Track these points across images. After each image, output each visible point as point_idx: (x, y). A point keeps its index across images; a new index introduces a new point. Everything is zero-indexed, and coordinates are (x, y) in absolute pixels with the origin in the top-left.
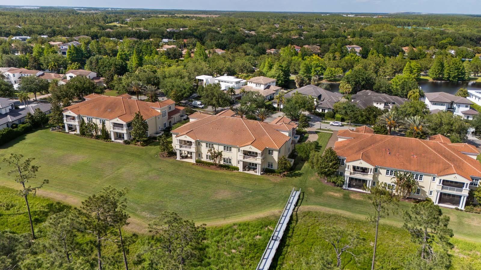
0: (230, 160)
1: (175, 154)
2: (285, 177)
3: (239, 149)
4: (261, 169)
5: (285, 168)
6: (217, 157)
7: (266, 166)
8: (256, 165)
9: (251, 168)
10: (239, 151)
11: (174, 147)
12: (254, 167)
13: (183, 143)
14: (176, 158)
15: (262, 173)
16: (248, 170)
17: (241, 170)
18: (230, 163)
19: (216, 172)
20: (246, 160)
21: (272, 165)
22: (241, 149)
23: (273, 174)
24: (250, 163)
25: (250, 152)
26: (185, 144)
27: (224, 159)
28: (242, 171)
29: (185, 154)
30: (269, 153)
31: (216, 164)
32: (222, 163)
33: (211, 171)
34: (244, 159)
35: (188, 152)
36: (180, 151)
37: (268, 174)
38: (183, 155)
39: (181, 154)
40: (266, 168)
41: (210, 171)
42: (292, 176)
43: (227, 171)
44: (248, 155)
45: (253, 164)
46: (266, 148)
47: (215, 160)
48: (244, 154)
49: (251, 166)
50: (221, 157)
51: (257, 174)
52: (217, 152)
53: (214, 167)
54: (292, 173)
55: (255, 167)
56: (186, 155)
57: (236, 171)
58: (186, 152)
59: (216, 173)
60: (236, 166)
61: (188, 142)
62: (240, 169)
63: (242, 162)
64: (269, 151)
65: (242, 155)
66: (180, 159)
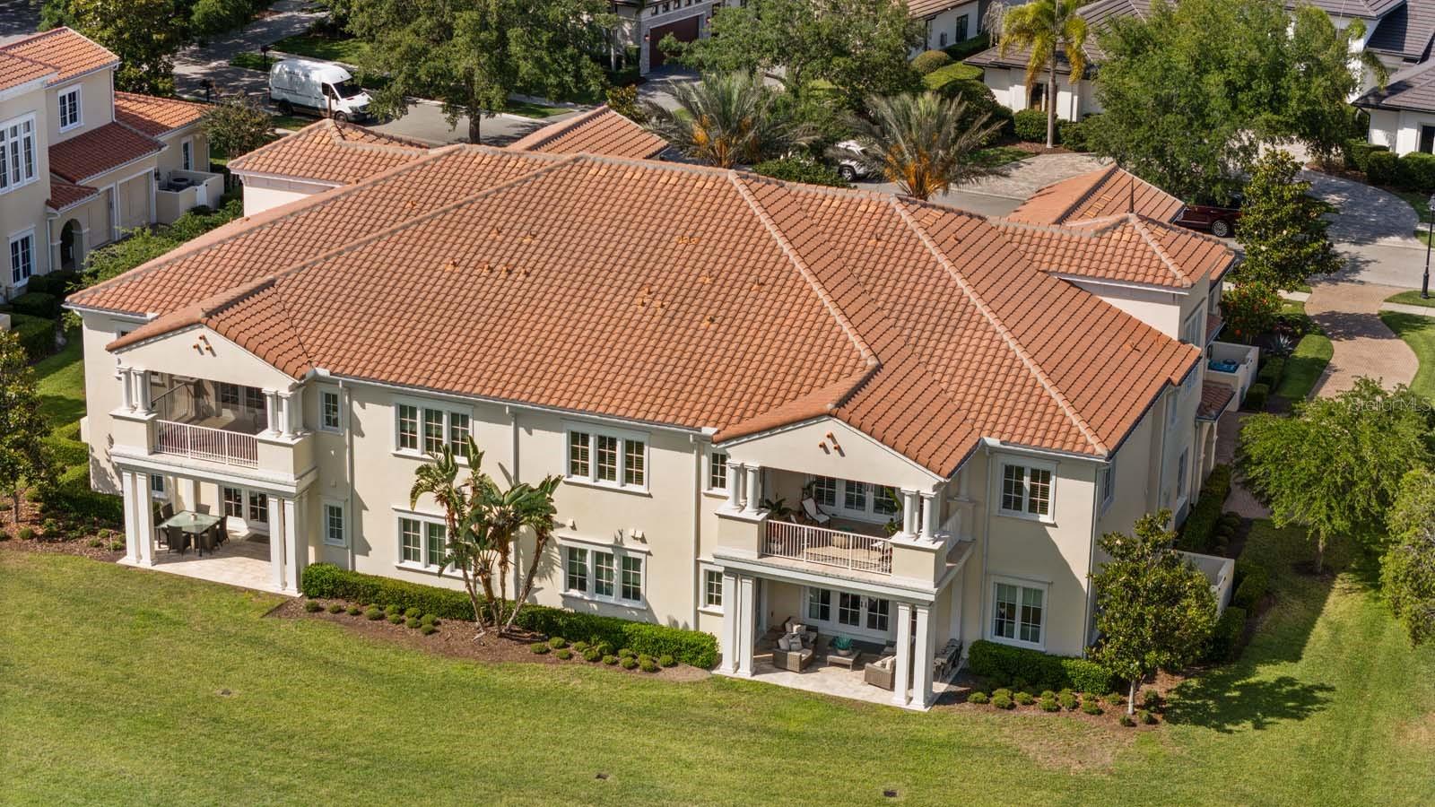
0: (631, 564)
1: (109, 513)
2: (1165, 728)
3: (719, 460)
4: (936, 650)
5: (1163, 639)
6: (501, 536)
7: (978, 628)
8: (881, 611)
9: (834, 644)
10: (718, 481)
11: (99, 454)
12: (863, 632)
13: (184, 405)
14: (121, 549)
15: (940, 687)
16: (807, 666)
17: (737, 659)
18: (632, 592)
19: (501, 678)
20: (783, 566)
21: (1033, 616)
22: (738, 455)
23: (1045, 698)
24: (825, 595)
25: (821, 488)
26: (201, 416)
27: (574, 556)
28: (745, 673)
29: (202, 509)
30: (1012, 500)
31: (491, 611)
32: (552, 592)
33: (454, 668)
34: (765, 551)
35: (230, 495)
36: (157, 482)
37: (1001, 695)
38: (185, 520)
39: (161, 513)
40: (981, 645)
41: (438, 668)
42: (1227, 715)
43: (599, 670)
44: (802, 516)
45: (851, 601)
46: (980, 450)
47: (485, 570)
48: (762, 504)
49: (833, 627)
50: (542, 534)
51: (897, 699)
52: (504, 486)
53: (477, 632)
54: (1223, 683)
55: (876, 636)
56: (209, 520)
57: (687, 674)
58: (211, 496)
59: (504, 694)
60: (685, 618)
61: (228, 393)
62: (725, 648)
63: (748, 587)
64: (1013, 473)
65: (750, 513)
66: (158, 558)
